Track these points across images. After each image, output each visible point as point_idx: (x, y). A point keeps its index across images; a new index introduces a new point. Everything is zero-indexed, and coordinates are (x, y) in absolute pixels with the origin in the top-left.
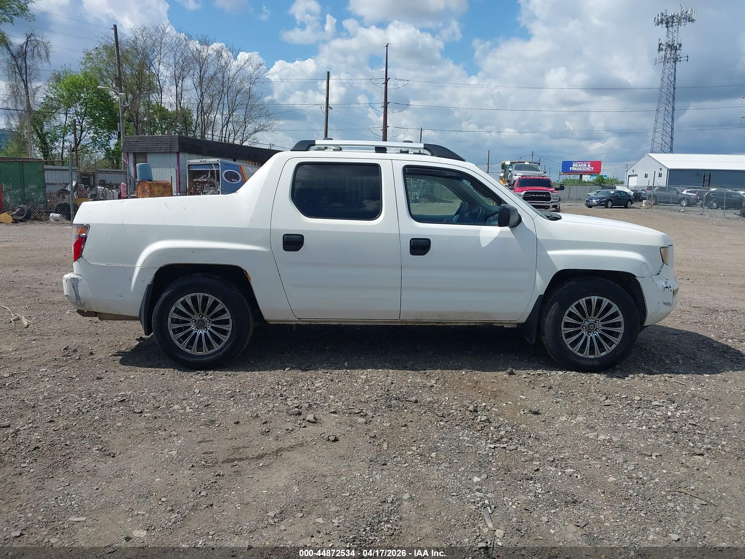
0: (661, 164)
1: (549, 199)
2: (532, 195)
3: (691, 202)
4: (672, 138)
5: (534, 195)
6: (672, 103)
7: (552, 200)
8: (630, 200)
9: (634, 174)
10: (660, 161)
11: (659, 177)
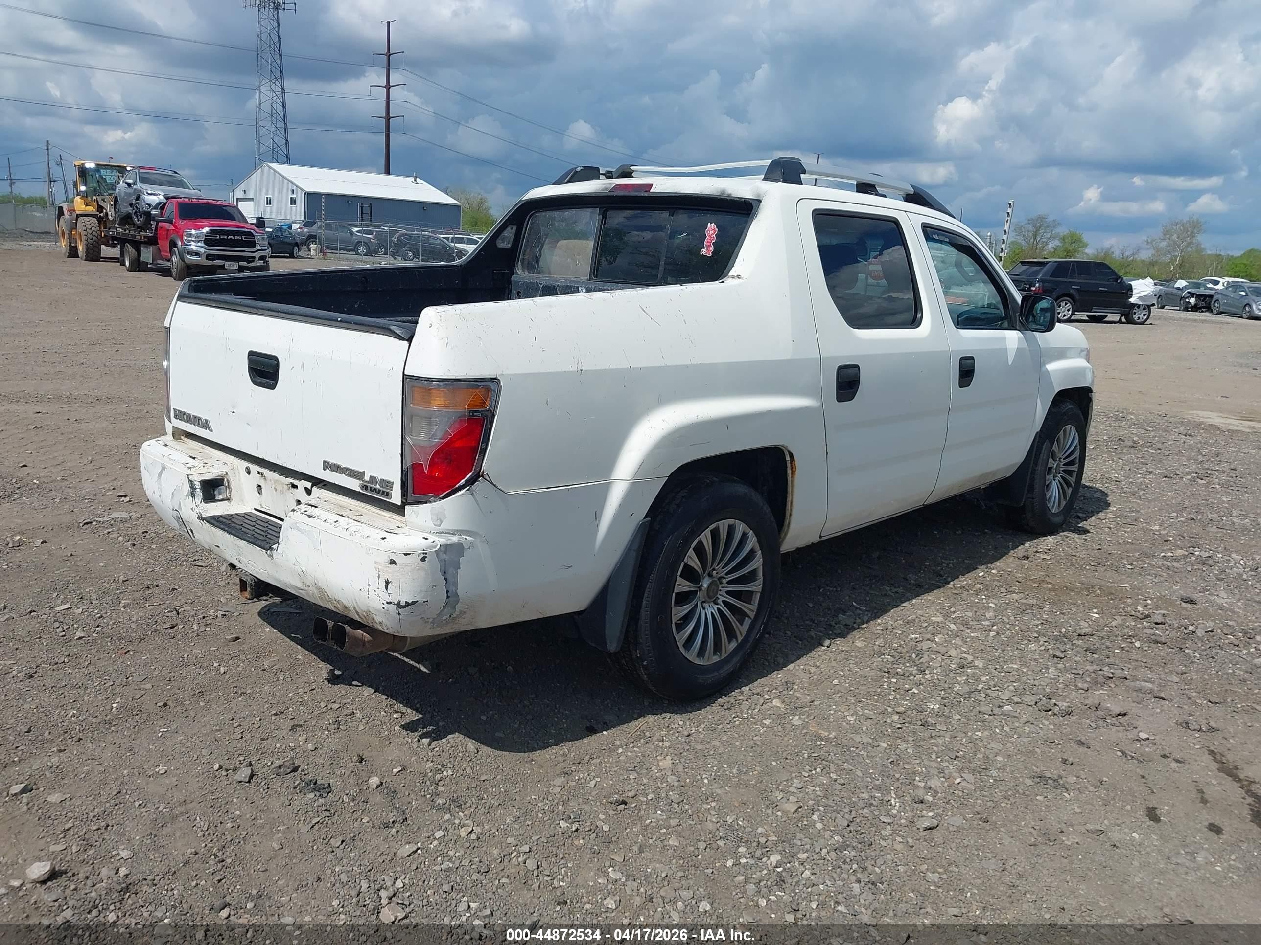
0: (292, 183)
1: (252, 244)
2: (222, 237)
3: (372, 248)
4: (287, 140)
5: (226, 237)
6: (280, 80)
7: (258, 247)
8: (297, 244)
9: (247, 196)
10: (290, 178)
11: (291, 204)
